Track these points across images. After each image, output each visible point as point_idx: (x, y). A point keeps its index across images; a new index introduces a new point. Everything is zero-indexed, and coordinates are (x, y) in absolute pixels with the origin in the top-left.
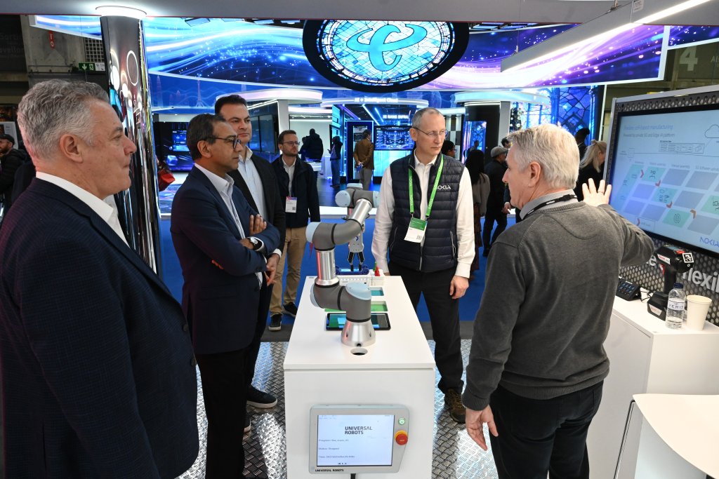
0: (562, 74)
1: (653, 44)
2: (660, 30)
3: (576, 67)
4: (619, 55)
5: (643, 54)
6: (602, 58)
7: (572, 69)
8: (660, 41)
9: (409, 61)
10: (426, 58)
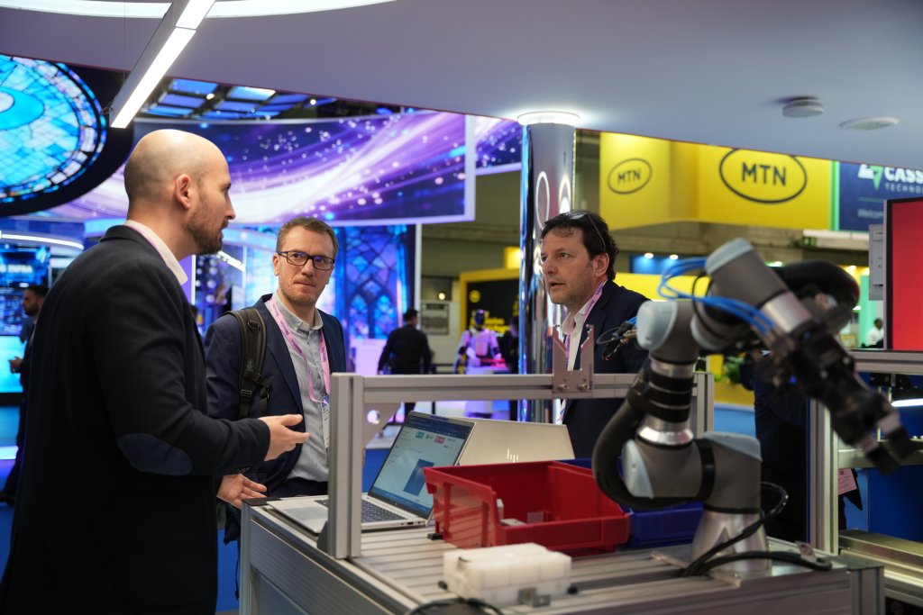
0: (324, 203)
1: (453, 162)
2: (460, 141)
3: (346, 193)
4: (408, 177)
5: (442, 176)
6: (385, 180)
7: (339, 195)
8: (463, 158)
9: (18, 158)
10: (53, 156)
